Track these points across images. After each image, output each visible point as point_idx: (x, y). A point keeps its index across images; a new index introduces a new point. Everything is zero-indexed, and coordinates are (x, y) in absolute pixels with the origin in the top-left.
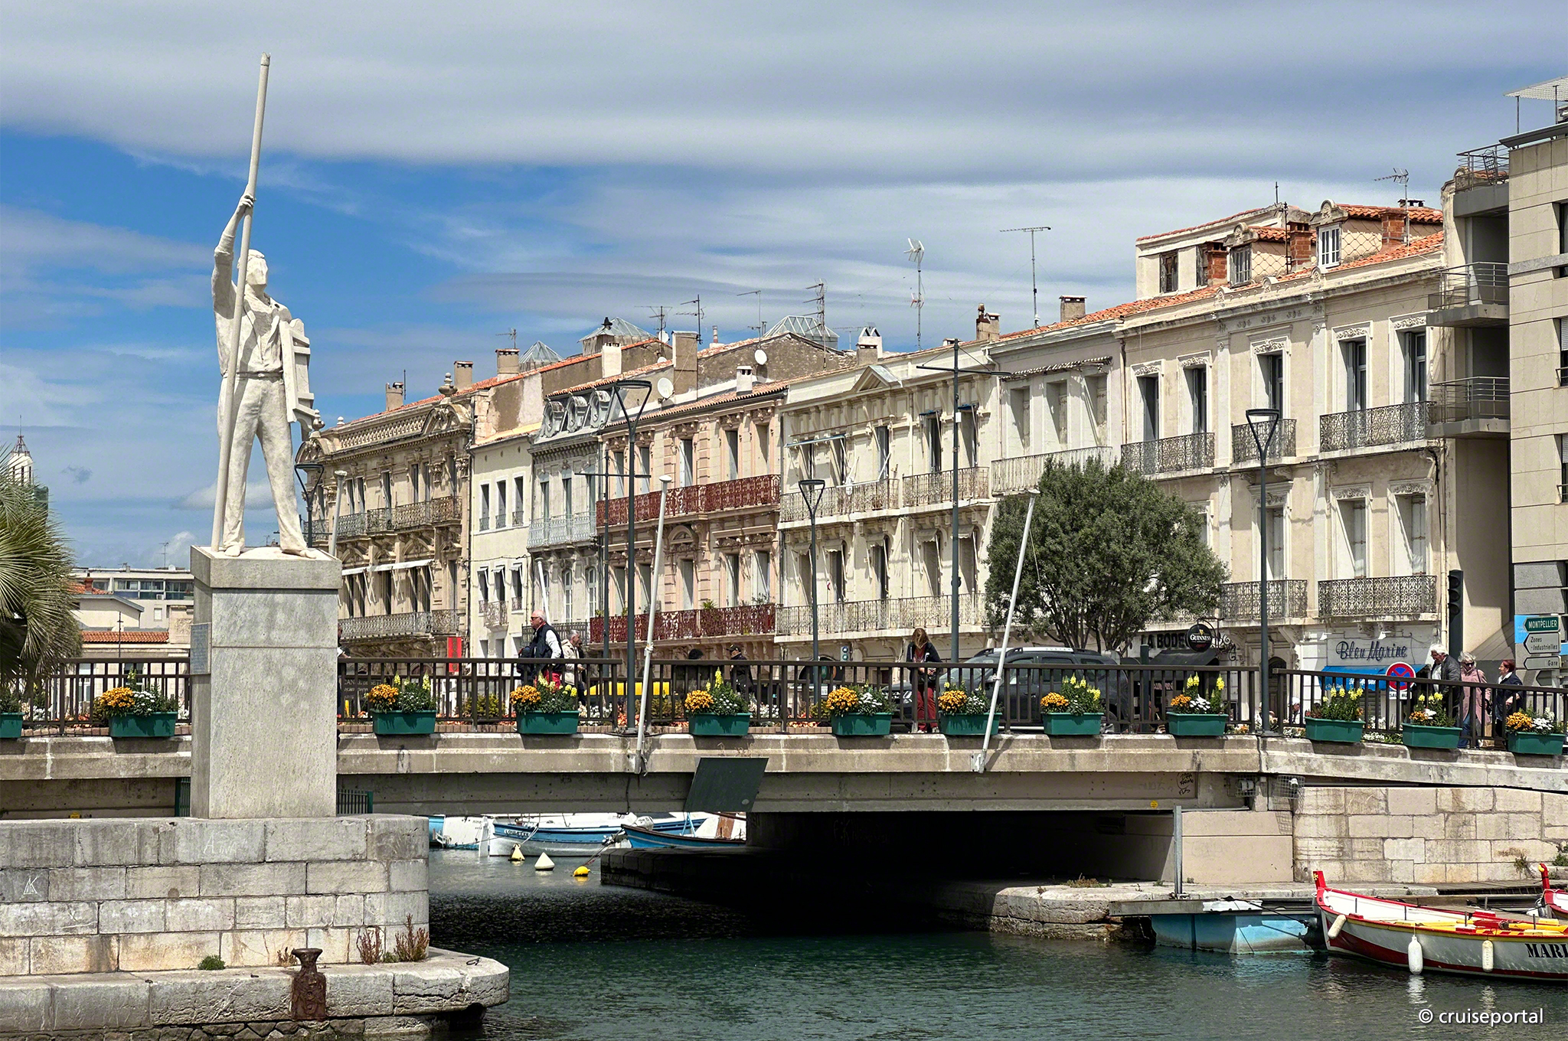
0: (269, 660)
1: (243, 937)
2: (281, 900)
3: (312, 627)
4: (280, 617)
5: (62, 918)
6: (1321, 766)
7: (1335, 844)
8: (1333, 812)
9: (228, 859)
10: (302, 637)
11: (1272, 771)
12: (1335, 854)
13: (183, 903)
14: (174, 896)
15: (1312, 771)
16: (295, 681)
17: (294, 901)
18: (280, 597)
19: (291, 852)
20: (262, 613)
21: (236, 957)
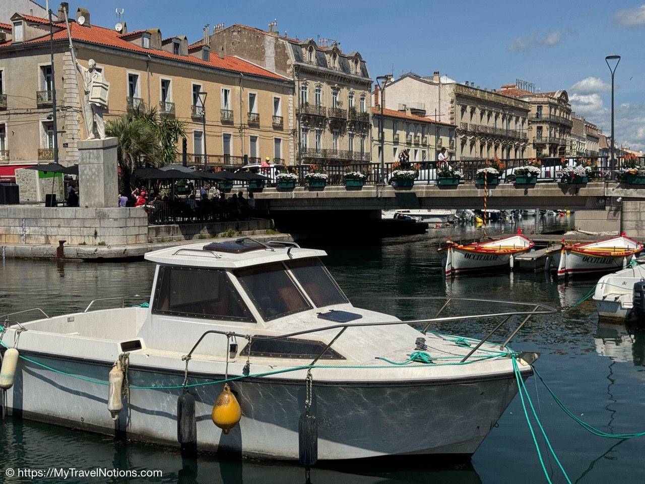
0: (89, 167)
1: (73, 237)
2: (79, 228)
3: (98, 158)
4: (91, 156)
5: (41, 230)
6: (631, 193)
7: (635, 223)
8: (634, 211)
9: (69, 217)
10: (96, 161)
11: (609, 195)
12: (634, 227)
13: (61, 228)
14: (59, 226)
15: (627, 195)
16: (95, 172)
17: (82, 229)
18: (91, 151)
19: (80, 217)
20: (88, 155)
21: (71, 242)
